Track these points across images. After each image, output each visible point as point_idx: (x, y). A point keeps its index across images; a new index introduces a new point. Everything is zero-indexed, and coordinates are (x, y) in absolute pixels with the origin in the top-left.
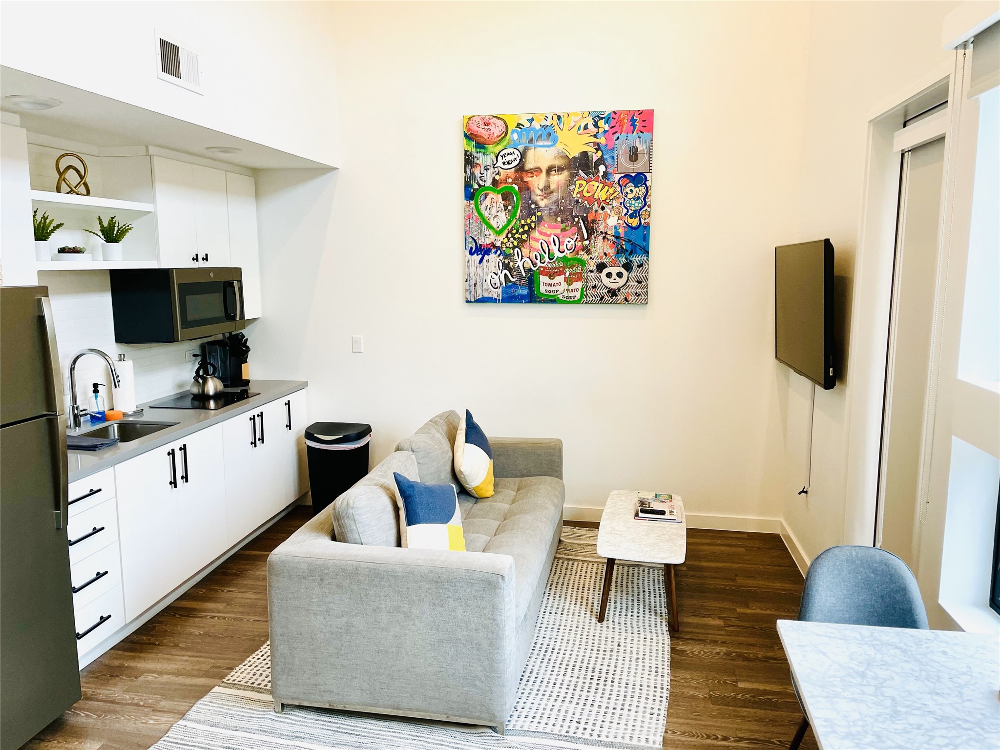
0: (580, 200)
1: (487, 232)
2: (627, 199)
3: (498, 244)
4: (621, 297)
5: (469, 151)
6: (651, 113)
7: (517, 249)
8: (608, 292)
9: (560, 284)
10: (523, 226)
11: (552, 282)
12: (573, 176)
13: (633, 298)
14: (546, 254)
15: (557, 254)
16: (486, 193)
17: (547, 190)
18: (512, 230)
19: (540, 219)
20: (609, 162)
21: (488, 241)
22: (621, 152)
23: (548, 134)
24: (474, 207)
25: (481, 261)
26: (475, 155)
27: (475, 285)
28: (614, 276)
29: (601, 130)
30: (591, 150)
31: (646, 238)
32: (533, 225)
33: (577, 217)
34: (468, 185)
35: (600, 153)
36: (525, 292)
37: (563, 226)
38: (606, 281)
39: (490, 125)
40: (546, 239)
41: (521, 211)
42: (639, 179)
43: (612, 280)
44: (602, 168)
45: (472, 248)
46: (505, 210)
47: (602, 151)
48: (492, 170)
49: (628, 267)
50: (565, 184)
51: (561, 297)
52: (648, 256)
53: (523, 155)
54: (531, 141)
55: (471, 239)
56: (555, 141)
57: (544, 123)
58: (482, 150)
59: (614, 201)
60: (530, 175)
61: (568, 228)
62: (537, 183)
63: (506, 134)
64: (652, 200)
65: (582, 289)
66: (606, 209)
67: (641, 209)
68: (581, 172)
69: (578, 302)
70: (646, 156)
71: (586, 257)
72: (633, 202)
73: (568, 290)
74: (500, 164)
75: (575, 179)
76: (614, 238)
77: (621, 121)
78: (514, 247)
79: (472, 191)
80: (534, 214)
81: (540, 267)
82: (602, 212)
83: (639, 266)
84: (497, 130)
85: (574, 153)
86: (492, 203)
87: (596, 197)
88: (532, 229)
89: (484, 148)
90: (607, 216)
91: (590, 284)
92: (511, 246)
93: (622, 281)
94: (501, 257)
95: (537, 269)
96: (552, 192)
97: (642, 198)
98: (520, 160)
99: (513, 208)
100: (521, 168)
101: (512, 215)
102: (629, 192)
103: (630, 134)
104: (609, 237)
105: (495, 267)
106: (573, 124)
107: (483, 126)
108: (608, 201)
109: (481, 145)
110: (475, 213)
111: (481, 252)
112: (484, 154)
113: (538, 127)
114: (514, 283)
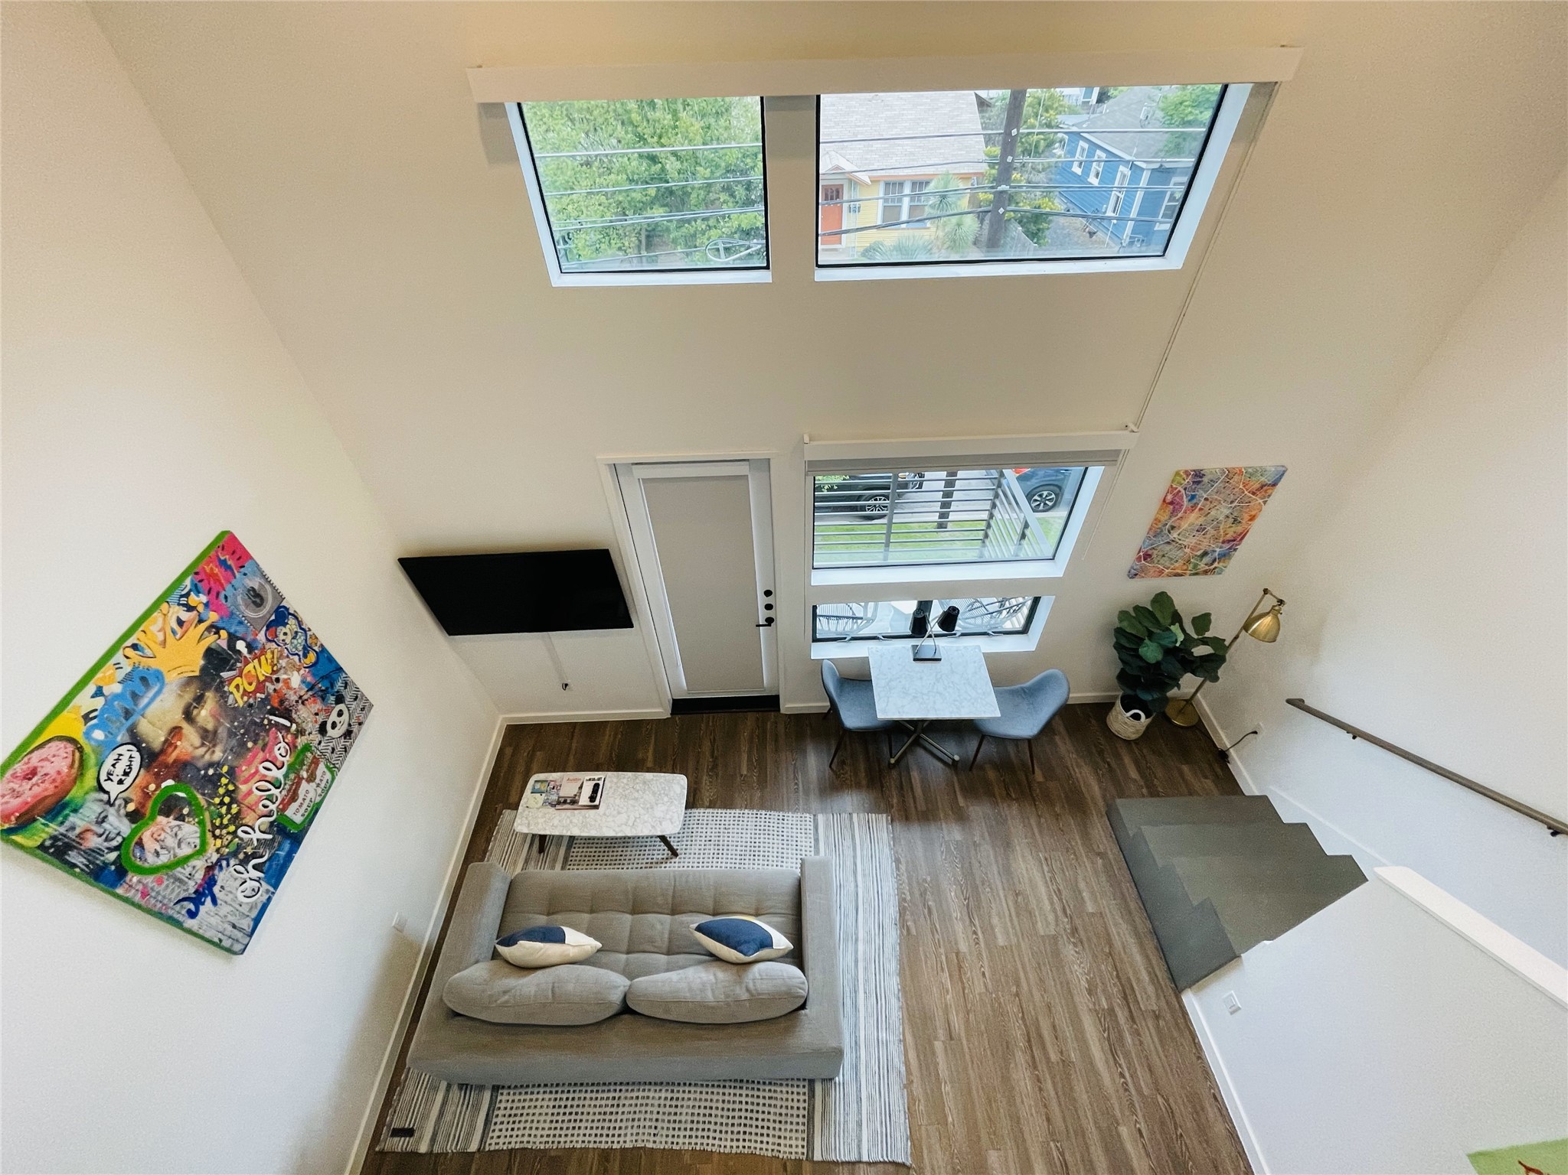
0: (251, 701)
1: (188, 870)
2: (288, 646)
3: (215, 857)
4: (355, 728)
5: (44, 841)
6: (226, 533)
7: (239, 833)
8: (345, 738)
9: (308, 791)
10: (222, 803)
11: (300, 800)
13: (362, 715)
14: (269, 790)
15: (279, 774)
16: (136, 843)
17: (208, 737)
18: (213, 824)
19: (232, 773)
20: (240, 631)
21: (199, 876)
22: (243, 608)
23: (143, 680)
24: (140, 877)
25: (214, 901)
26: (62, 830)
27: (234, 926)
28: (337, 720)
29: (201, 608)
30: (210, 640)
31: (331, 659)
32: (231, 787)
33: (263, 719)
34: (97, 873)
35: (223, 634)
36: (287, 846)
38: (336, 733)
39: (39, 769)
40: (257, 778)
41: (203, 794)
42: (282, 615)
43: (339, 726)
44: (241, 646)
45: (188, 911)
46: (184, 821)
47: (224, 629)
48: (112, 811)
49: (340, 699)
50: (220, 706)
51: (318, 799)
52: (343, 671)
53: (136, 740)
54: (128, 714)
55: (178, 907)
56: (159, 676)
57: (121, 674)
58: (67, 812)
59: (280, 661)
60: (170, 750)
61: (267, 739)
62: (189, 744)
63: (80, 749)
64: (308, 621)
65: (327, 767)
66: (283, 677)
67: (306, 640)
68: (225, 675)
69: (333, 779)
70: (268, 587)
71: (304, 739)
72: (295, 641)
73: (318, 785)
74: (113, 788)
75: (226, 689)
76: (310, 693)
77: (211, 575)
78: (234, 833)
79: (112, 868)
80: (221, 776)
81: (277, 807)
82: (281, 685)
83: (346, 687)
84: (56, 762)
85: (196, 663)
86: (159, 838)
87: (262, 678)
89: (65, 806)
90: (287, 682)
91: (328, 753)
92: (230, 837)
93: (346, 716)
94: (232, 862)
95: (277, 813)
96: (215, 732)
97: (299, 630)
98: (139, 751)
99: (190, 804)
101: (195, 812)
102: (284, 637)
103: (234, 582)
104: (305, 697)
105: (236, 879)
106: (161, 637)
107: (27, 785)
108: (275, 669)
109: (56, 807)
110: (149, 880)
111: (204, 895)
112: (75, 811)
113: (117, 688)
114: (269, 859)
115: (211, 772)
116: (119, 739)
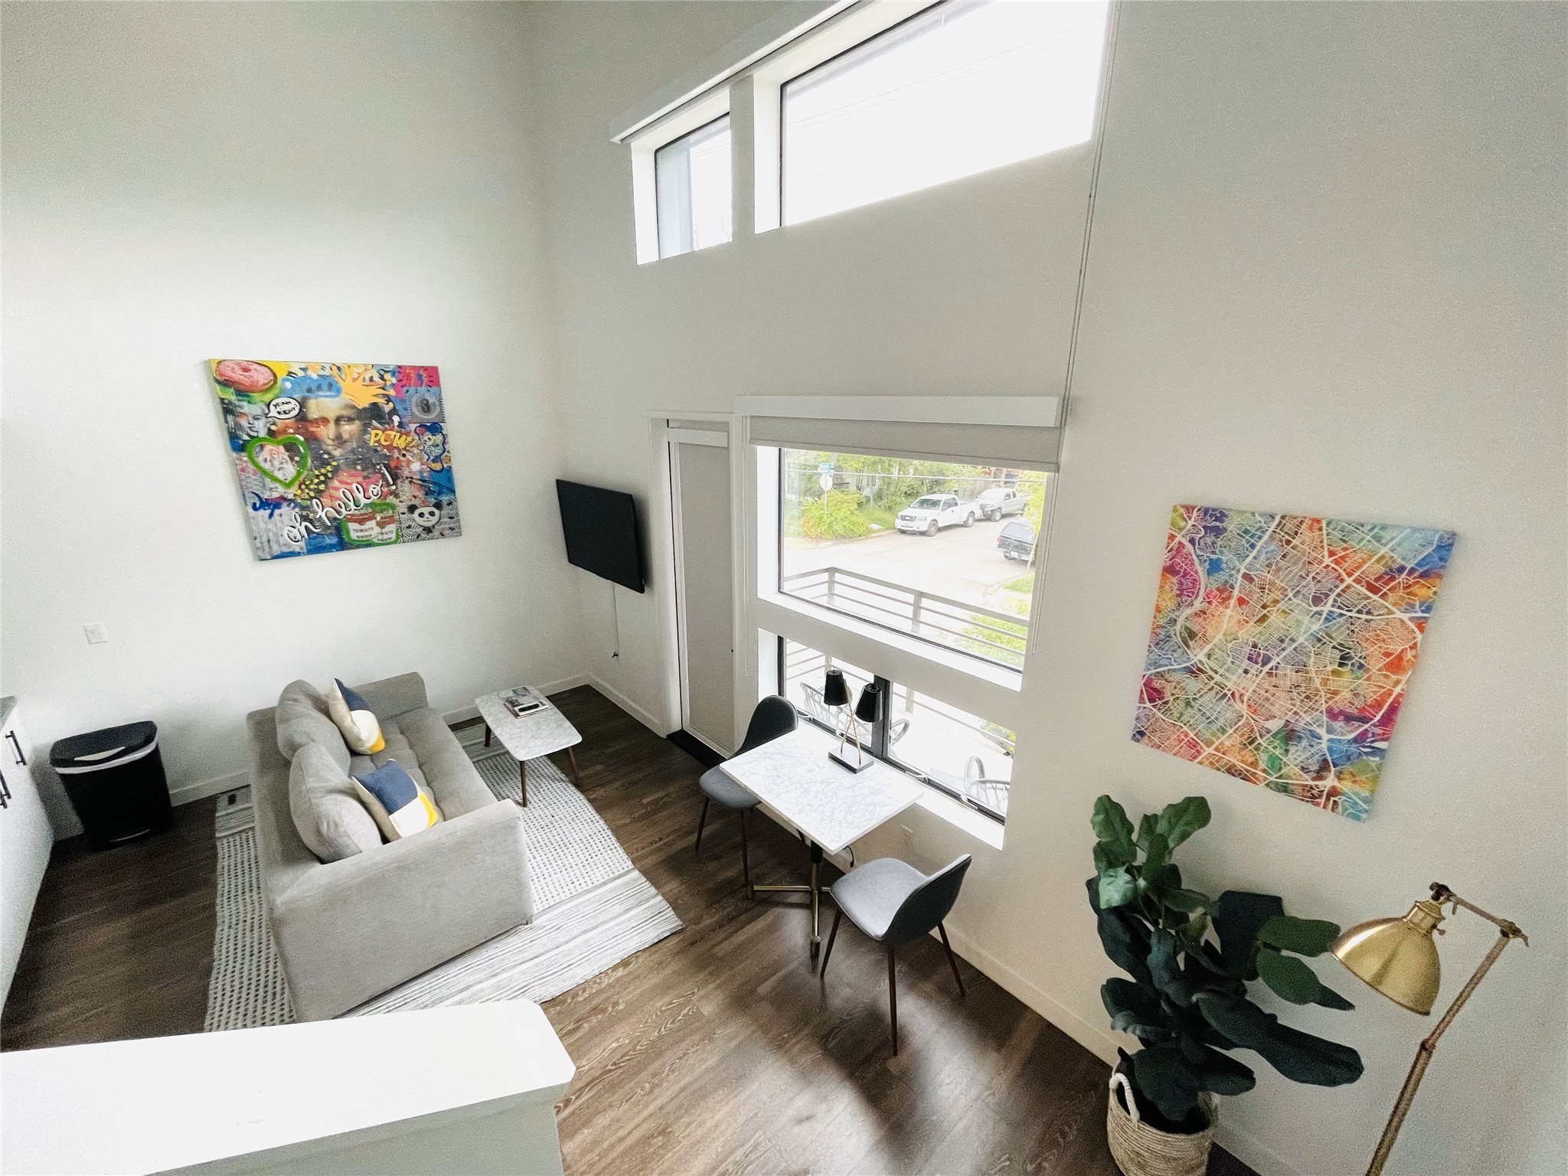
0: (379, 449)
1: (272, 486)
2: (426, 447)
3: (291, 496)
4: (436, 533)
5: (226, 399)
6: (435, 370)
8: (424, 530)
9: (372, 529)
10: (317, 477)
11: (362, 527)
12: (366, 427)
13: (448, 532)
16: (261, 445)
17: (339, 440)
19: (336, 470)
20: (402, 412)
21: (275, 495)
22: (413, 404)
23: (329, 385)
24: (248, 460)
25: (271, 515)
26: (237, 403)
27: (269, 541)
28: (427, 515)
29: (388, 383)
30: (381, 401)
31: (450, 479)
32: (330, 475)
33: (378, 464)
34: (233, 437)
35: (391, 405)
36: (334, 540)
37: (365, 473)
38: (419, 520)
39: (251, 372)
40: (348, 487)
41: (313, 462)
42: (435, 428)
43: (425, 519)
44: (396, 419)
45: (255, 504)
46: (291, 462)
47: (393, 403)
48: (264, 420)
49: (438, 505)
51: (375, 540)
52: (455, 495)
53: (302, 404)
54: (309, 390)
55: (252, 495)
56: (339, 391)
57: (322, 373)
58: (246, 399)
59: (414, 448)
62: (327, 433)
63: (275, 382)
64: (451, 446)
65: (397, 530)
66: (408, 456)
67: (441, 455)
68: (374, 423)
69: (395, 542)
70: (438, 408)
71: (395, 501)
72: (433, 449)
73: (382, 533)
74: (273, 412)
76: (420, 482)
77: (409, 378)
78: (311, 498)
79: (241, 442)
80: (329, 464)
82: (404, 459)
83: (448, 504)
84: (261, 377)
85: (363, 403)
86: (273, 455)
87: (395, 445)
88: (329, 478)
89: (248, 396)
90: (409, 462)
91: (404, 525)
93: (434, 519)
94: (297, 510)
95: (344, 517)
96: (345, 442)
97: (441, 445)
98: (300, 410)
99: (302, 458)
100: (302, 418)
101: (301, 464)
102: (427, 440)
103: (419, 388)
104: (414, 481)
105: (291, 520)
106: (356, 376)
107: (241, 372)
108: (408, 448)
109: (243, 392)
110: (251, 466)
111: (269, 505)
112: (249, 402)
113: (315, 377)
114: (318, 534)
115: (326, 456)
116: (295, 396)
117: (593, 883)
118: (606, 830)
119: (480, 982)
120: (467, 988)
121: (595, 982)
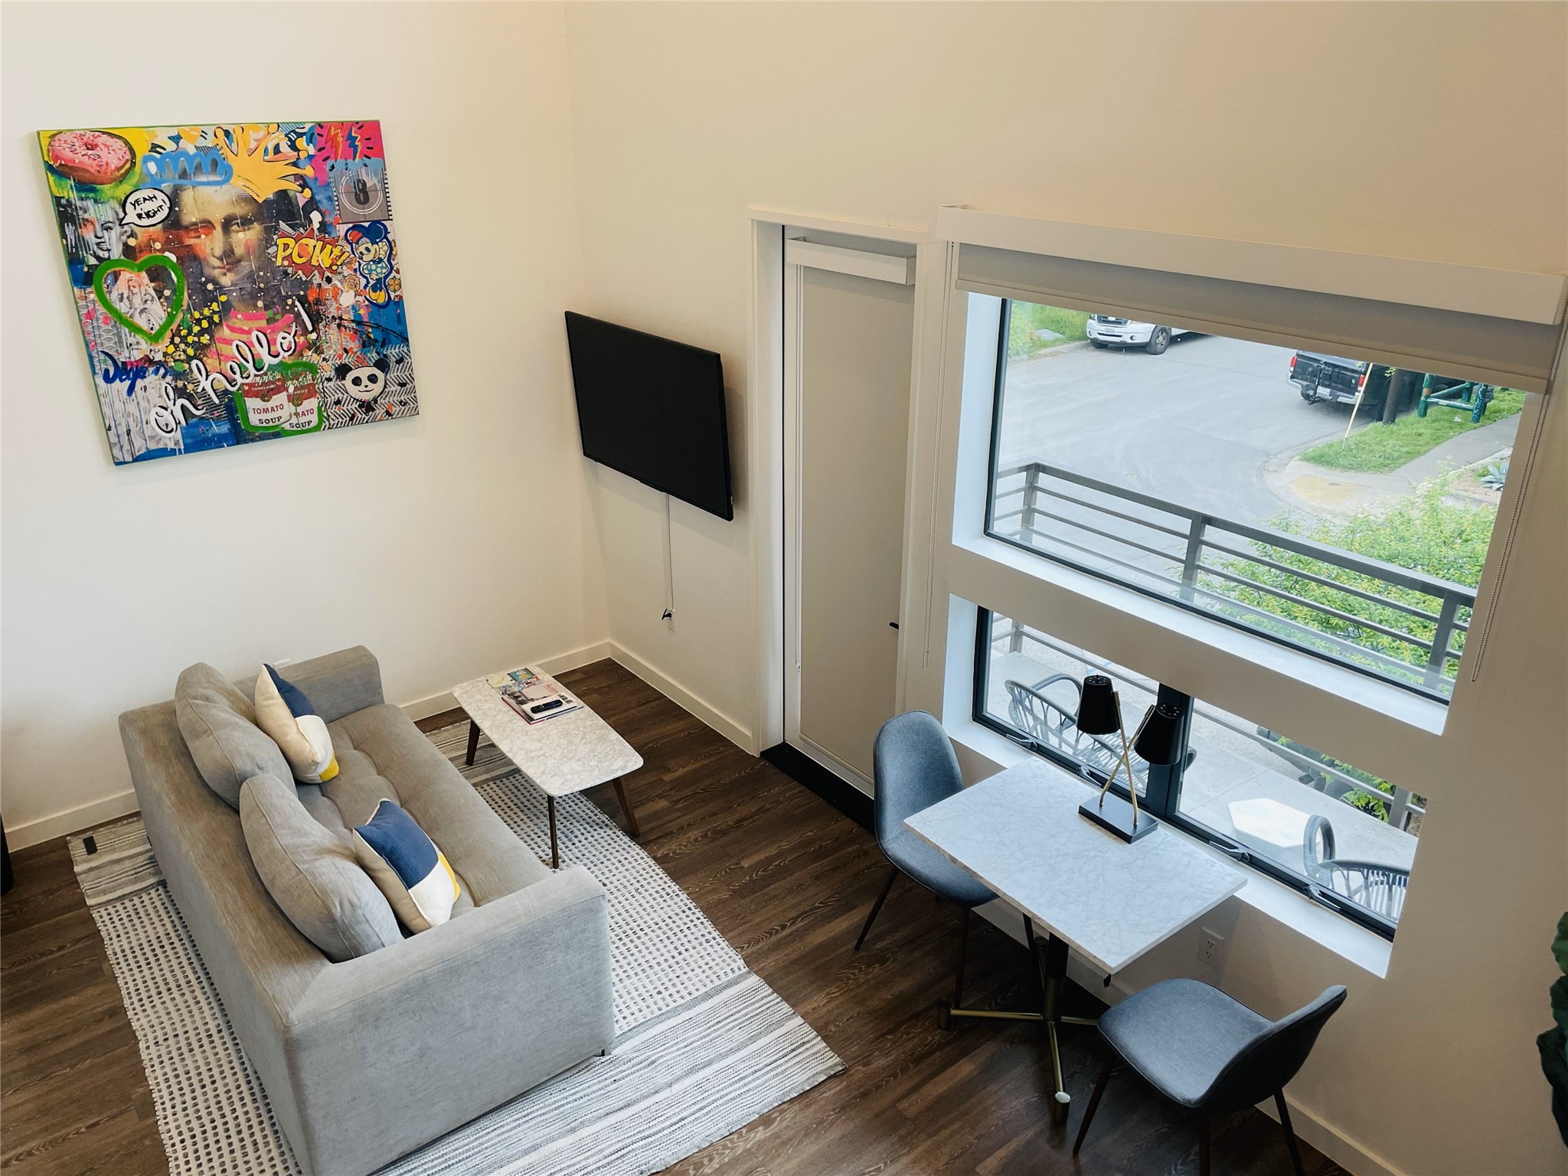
0: (290, 270)
1: (131, 340)
2: (363, 263)
3: (159, 357)
4: (380, 411)
5: (63, 198)
6: (375, 126)
7: (194, 362)
8: (360, 406)
9: (282, 407)
10: (198, 322)
11: (269, 405)
12: (270, 231)
13: (398, 409)
14: (248, 362)
15: (268, 361)
16: (115, 272)
17: (230, 258)
18: (179, 330)
19: (226, 308)
20: (325, 205)
21: (137, 355)
22: (341, 189)
23: (213, 163)
24: (97, 299)
25: (131, 390)
26: (79, 204)
27: (129, 432)
28: (365, 381)
29: (303, 155)
30: (292, 187)
31: (401, 319)
32: (216, 318)
33: (290, 297)
34: (74, 260)
35: (307, 193)
36: (225, 428)
37: (269, 313)
38: (354, 390)
39: (98, 148)
40: (244, 337)
41: (190, 297)
42: (376, 231)
43: (362, 388)
44: (316, 217)
45: (107, 371)
46: (159, 298)
47: (311, 189)
48: (117, 229)
49: (382, 365)
50: (259, 246)
51: (287, 426)
52: (408, 346)
53: (174, 200)
54: (184, 175)
55: (102, 357)
56: (228, 173)
57: (202, 143)
58: (91, 195)
59: (344, 267)
60: (193, 234)
61: (278, 317)
62: (211, 246)
63: (133, 164)
64: (401, 260)
65: (319, 408)
66: (335, 281)
67: (386, 277)
68: (283, 225)
69: (317, 428)
70: (380, 194)
71: (315, 359)
72: (374, 267)
73: (297, 414)
74: (131, 216)
75: (275, 237)
76: (354, 325)
77: (332, 139)
78: (189, 359)
79: (86, 269)
81: (243, 384)
82: (328, 286)
83: (399, 362)
84: (112, 157)
85: (265, 193)
86: (132, 288)
87: (314, 262)
88: (216, 324)
89: (93, 190)
90: (337, 292)
91: (331, 400)
92: (183, 357)
93: (377, 388)
94: (169, 378)
95: (239, 389)
96: (239, 261)
97: (385, 260)
98: (170, 209)
99: (174, 292)
100: (173, 222)
101: (173, 303)
102: (365, 252)
103: (350, 161)
104: (346, 323)
105: (160, 396)
106: (253, 145)
107: (83, 150)
108: (334, 268)
109: (87, 186)
110: (101, 310)
111: (127, 373)
112: (96, 201)
113: (192, 151)
114: (201, 418)
115: (210, 287)
116: (163, 186)
117: (690, 994)
118: (694, 910)
119: (553, 1140)
120: (535, 1148)
121: (725, 1147)
